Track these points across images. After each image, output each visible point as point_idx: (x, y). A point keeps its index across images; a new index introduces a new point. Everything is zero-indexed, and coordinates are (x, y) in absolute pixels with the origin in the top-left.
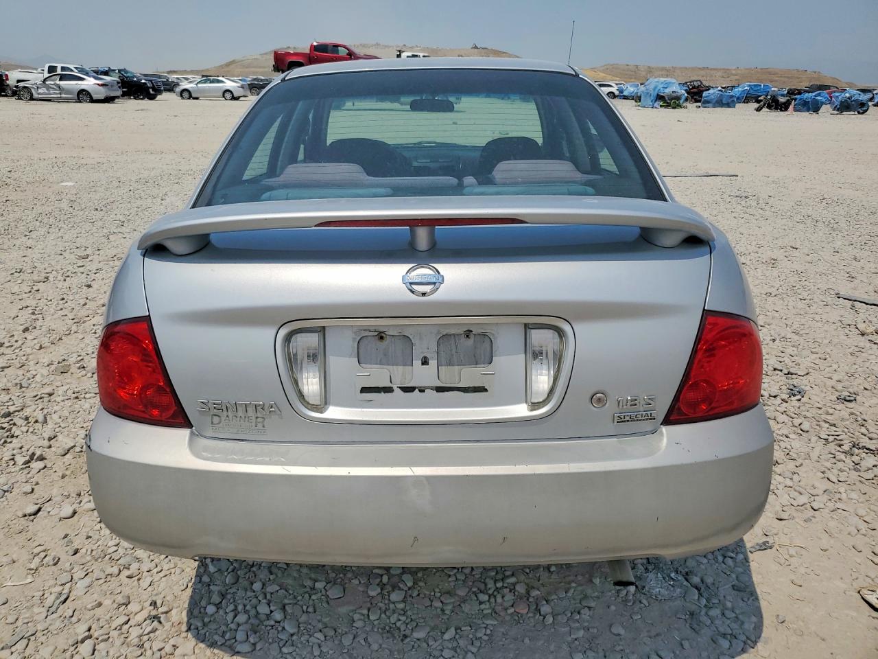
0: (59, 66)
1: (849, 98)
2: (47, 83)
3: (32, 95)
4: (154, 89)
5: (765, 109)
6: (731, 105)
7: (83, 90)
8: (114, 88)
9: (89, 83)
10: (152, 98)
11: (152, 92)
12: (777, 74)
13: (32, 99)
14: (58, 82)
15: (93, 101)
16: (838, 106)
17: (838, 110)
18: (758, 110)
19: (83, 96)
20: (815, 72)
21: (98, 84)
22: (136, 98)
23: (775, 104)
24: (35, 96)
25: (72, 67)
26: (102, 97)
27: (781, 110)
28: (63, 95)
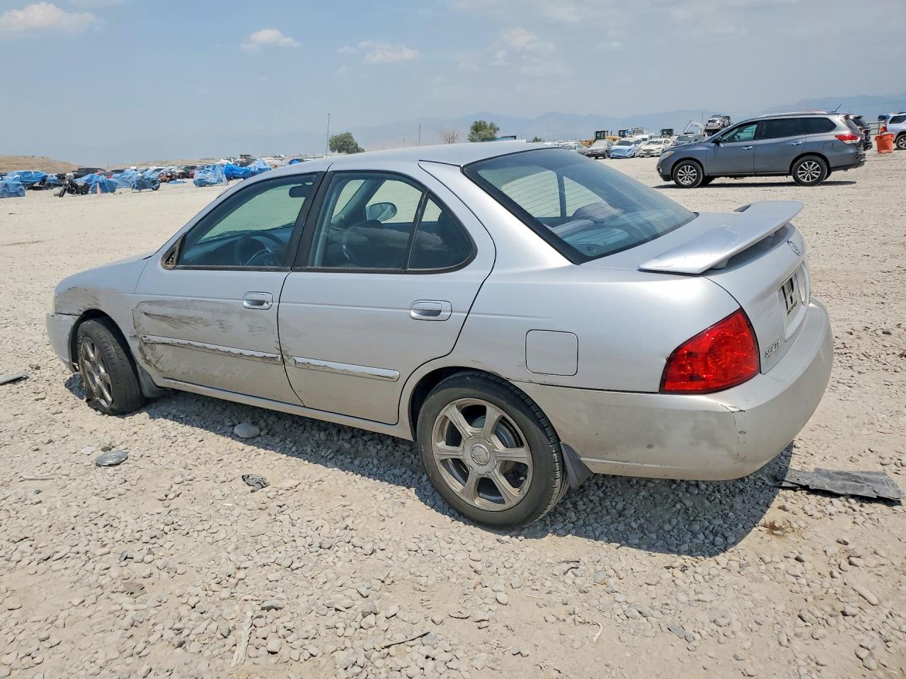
1: (142, 177)
5: (67, 194)
6: (21, 194)
12: (4, 161)
16: (136, 185)
17: (137, 188)
18: (61, 195)
20: (43, 158)
23: (74, 189)
27: (82, 194)
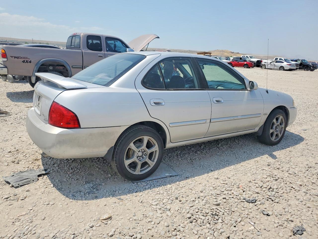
0: (279, 58)
2: (271, 63)
3: (266, 67)
4: (313, 67)
7: (282, 66)
8: (294, 66)
9: (285, 64)
10: (312, 70)
11: (312, 68)
13: (265, 68)
14: (275, 63)
15: (284, 70)
19: (282, 68)
21: (288, 65)
22: (304, 70)
24: (267, 67)
25: (283, 58)
26: (288, 69)
28: (275, 68)
